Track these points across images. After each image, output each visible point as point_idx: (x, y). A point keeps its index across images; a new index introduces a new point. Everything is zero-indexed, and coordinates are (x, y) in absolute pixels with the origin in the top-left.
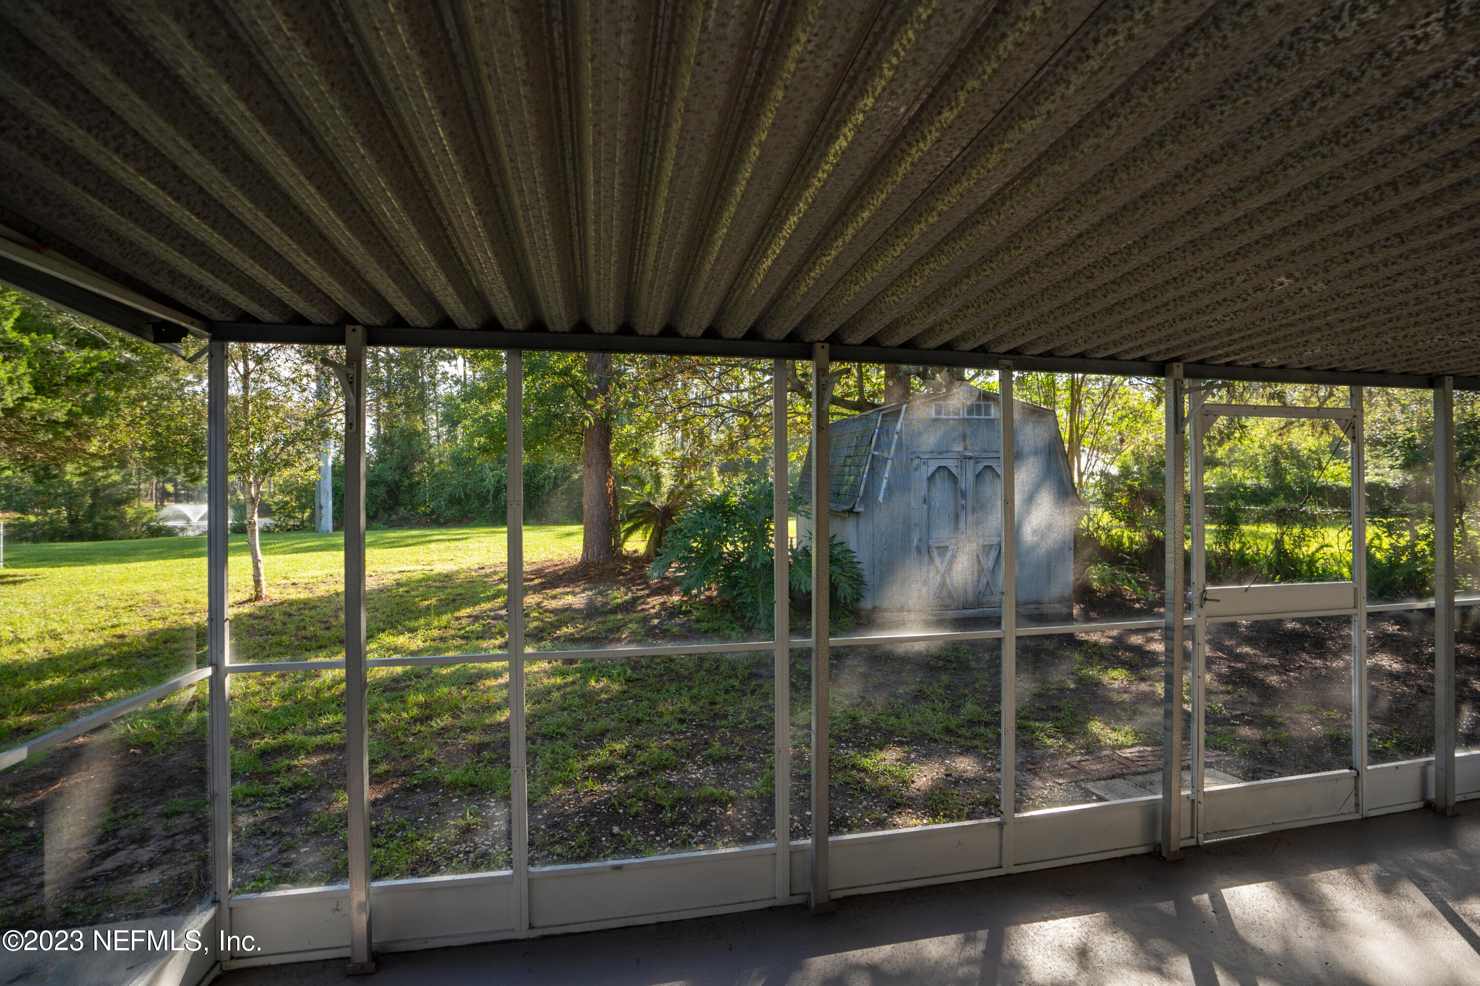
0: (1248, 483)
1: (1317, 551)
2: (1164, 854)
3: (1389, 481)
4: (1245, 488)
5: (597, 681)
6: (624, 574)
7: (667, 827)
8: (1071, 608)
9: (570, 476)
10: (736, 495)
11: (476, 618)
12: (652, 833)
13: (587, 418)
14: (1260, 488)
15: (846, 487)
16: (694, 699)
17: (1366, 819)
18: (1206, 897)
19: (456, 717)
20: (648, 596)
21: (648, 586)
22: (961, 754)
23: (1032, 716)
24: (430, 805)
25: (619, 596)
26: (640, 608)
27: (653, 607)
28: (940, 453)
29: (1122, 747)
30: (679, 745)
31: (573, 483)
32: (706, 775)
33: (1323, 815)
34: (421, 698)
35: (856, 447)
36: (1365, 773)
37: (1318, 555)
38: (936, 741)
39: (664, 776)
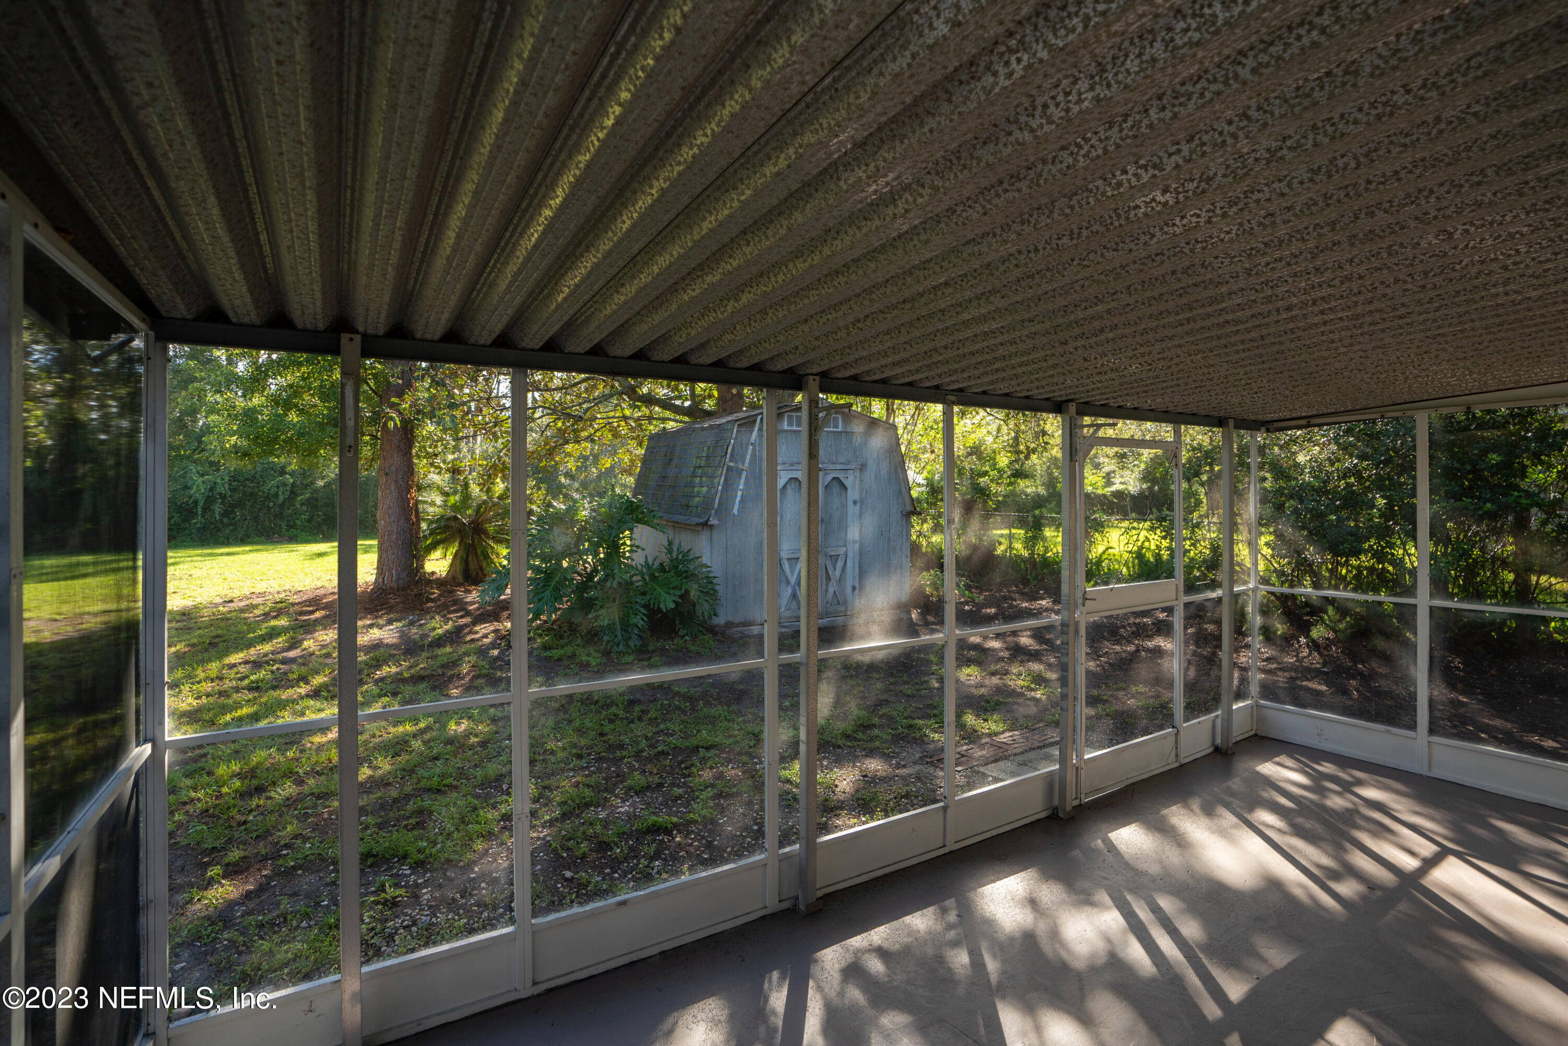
0: (1029, 490)
1: (1104, 552)
2: (1061, 815)
3: (1130, 488)
4: (1027, 495)
5: (458, 724)
6: (433, 600)
7: (620, 863)
8: (909, 612)
9: (312, 483)
10: (584, 509)
11: (257, 665)
12: (608, 871)
13: (392, 419)
14: (1038, 495)
15: (697, 499)
16: (581, 732)
17: (1182, 766)
18: (1099, 842)
19: (300, 782)
20: (474, 623)
21: (468, 613)
22: (867, 756)
23: (915, 715)
24: (327, 885)
25: (439, 626)
26: (469, 638)
27: (486, 636)
28: (792, 465)
29: (997, 734)
30: (592, 781)
31: (316, 491)
32: (633, 805)
33: (1157, 767)
34: (235, 767)
35: (708, 457)
36: (1181, 730)
37: (1105, 557)
38: (839, 747)
39: (590, 814)
